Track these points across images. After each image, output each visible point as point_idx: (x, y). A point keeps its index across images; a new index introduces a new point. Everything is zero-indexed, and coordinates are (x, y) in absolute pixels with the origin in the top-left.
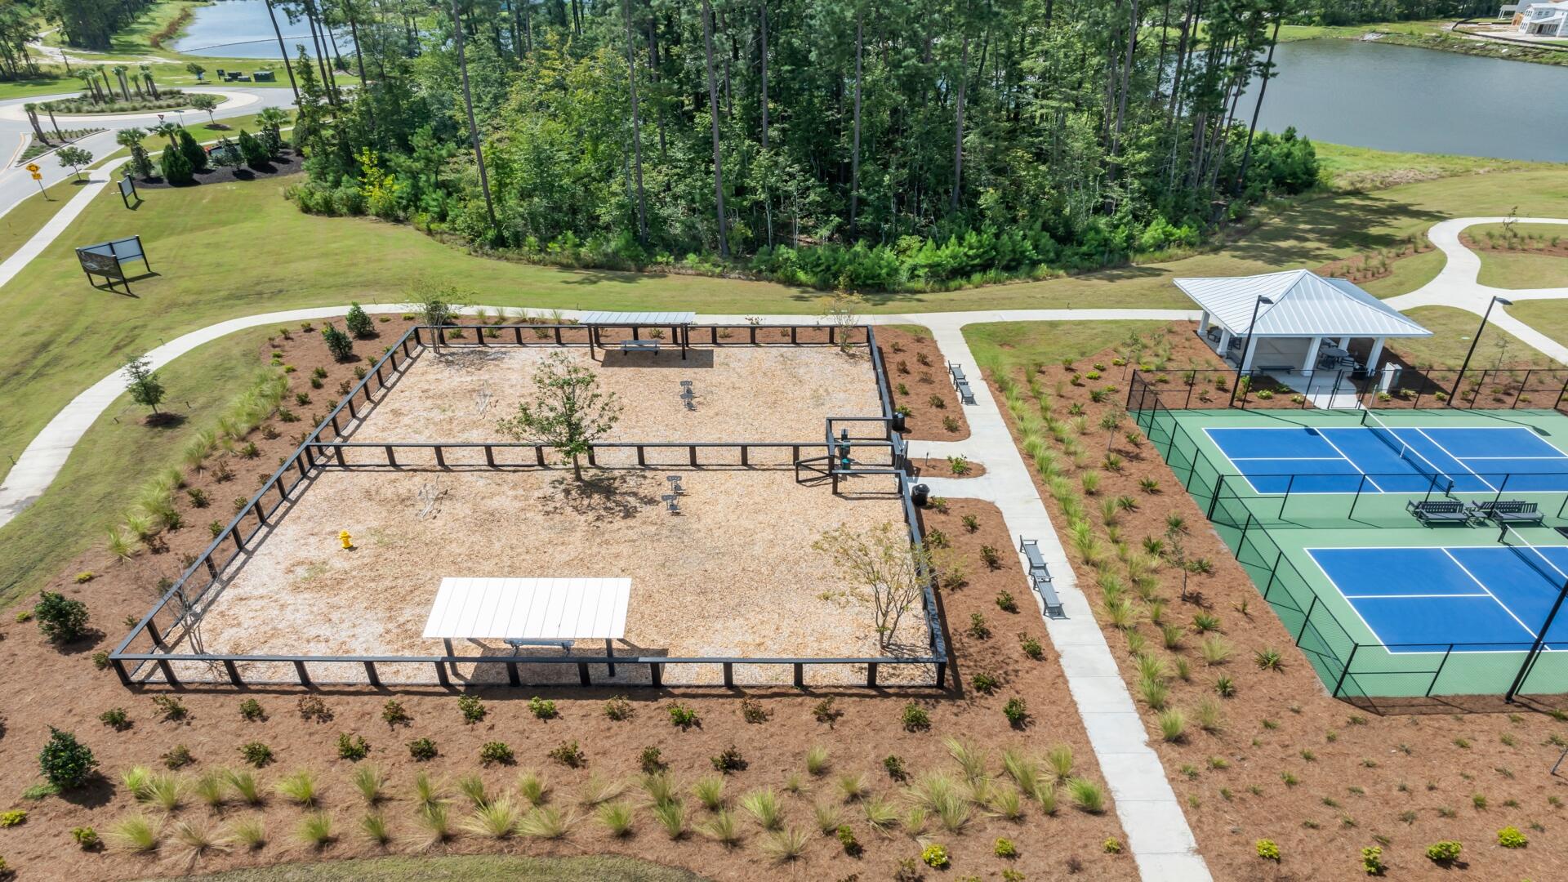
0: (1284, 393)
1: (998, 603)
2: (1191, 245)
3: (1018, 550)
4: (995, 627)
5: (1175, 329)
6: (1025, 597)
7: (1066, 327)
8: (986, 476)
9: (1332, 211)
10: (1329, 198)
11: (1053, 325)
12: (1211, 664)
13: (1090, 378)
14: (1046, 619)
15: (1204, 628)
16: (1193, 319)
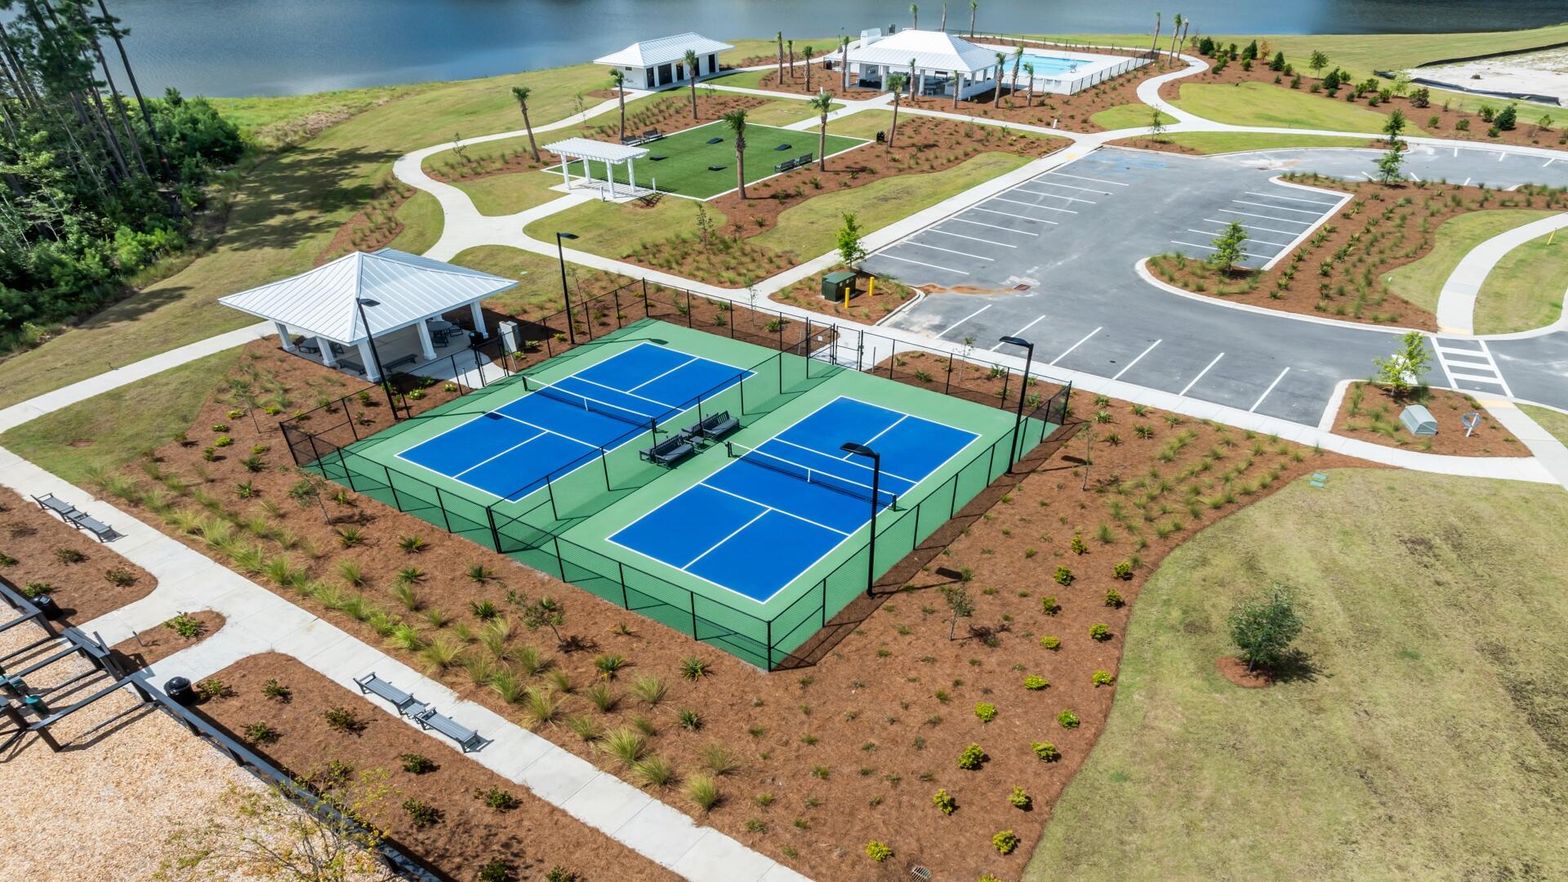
0: (431, 385)
1: (407, 769)
2: (179, 248)
3: (360, 693)
4: (434, 799)
5: (258, 353)
6: (425, 744)
7: (133, 393)
8: (229, 621)
9: (288, 173)
10: (269, 159)
11: (116, 396)
12: (655, 703)
13: (224, 445)
14: (471, 755)
15: (613, 670)
16: (266, 335)
